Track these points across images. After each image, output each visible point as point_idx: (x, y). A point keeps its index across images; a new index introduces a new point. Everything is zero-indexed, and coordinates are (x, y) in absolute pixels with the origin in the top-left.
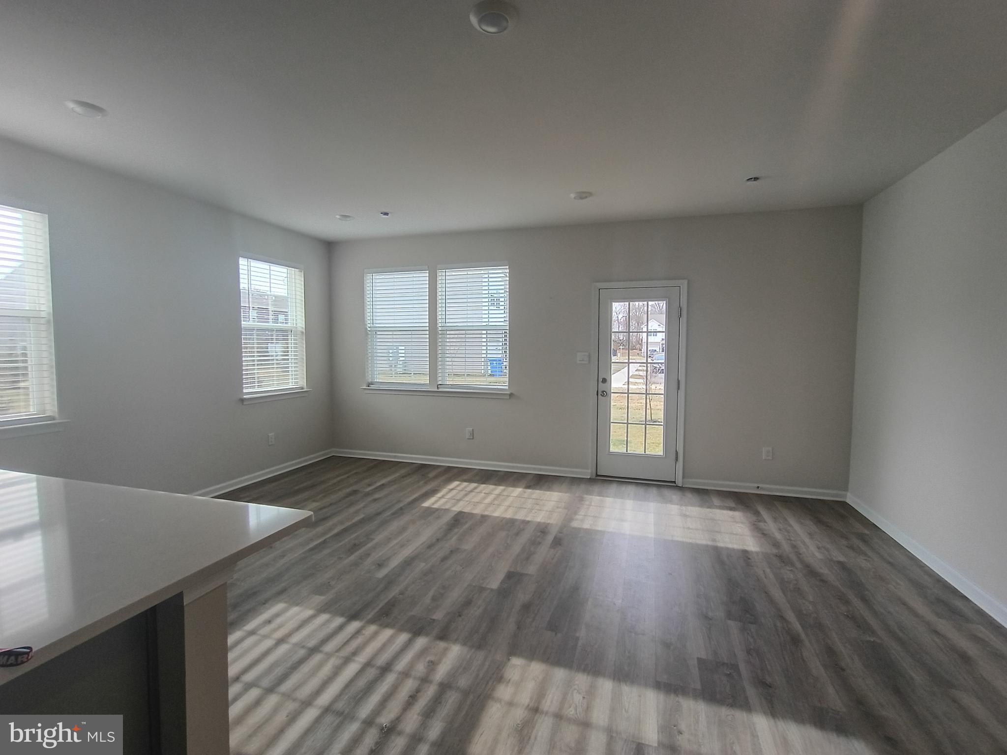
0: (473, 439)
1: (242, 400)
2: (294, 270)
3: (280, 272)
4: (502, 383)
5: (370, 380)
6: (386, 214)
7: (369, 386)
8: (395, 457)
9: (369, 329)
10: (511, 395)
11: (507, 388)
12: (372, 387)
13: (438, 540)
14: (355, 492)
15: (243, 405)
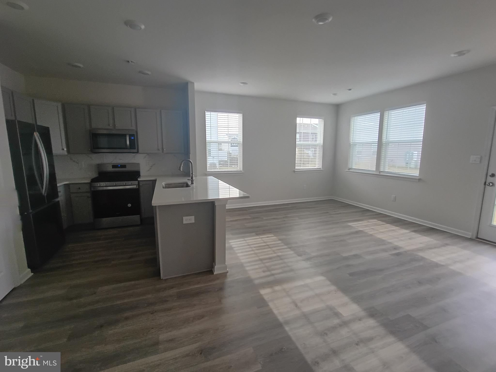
0: (395, 201)
1: (294, 171)
2: (321, 120)
3: (315, 121)
4: (416, 173)
5: (350, 167)
6: (350, 90)
7: (349, 170)
8: (356, 204)
9: (352, 143)
10: (420, 180)
11: (418, 175)
12: (351, 170)
13: (340, 236)
14: (327, 213)
15: (295, 173)
